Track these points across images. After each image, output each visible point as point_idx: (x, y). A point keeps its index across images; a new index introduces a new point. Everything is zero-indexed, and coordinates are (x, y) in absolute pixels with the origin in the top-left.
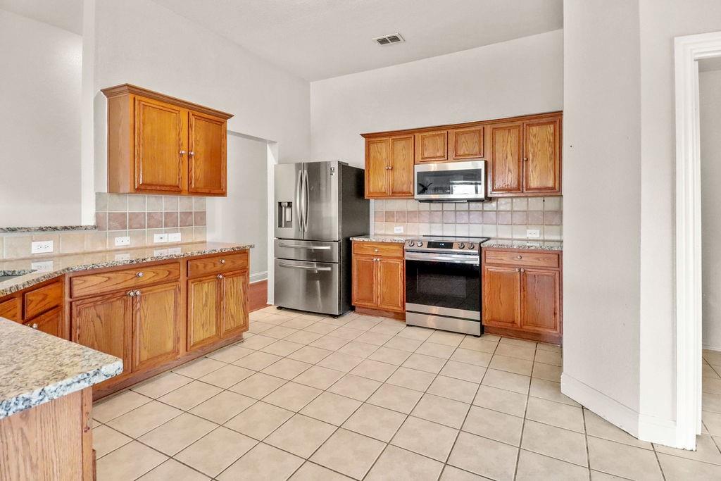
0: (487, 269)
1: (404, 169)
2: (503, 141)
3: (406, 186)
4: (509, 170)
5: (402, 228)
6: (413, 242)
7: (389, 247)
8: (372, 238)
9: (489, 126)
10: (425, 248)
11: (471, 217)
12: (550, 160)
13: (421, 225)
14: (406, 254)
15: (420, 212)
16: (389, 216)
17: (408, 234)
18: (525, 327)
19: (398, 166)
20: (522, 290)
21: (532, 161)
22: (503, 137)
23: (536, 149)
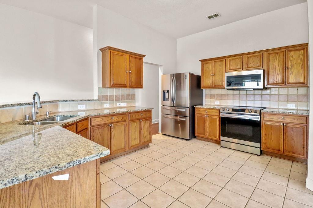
0: (264, 123)
1: (220, 75)
2: (274, 59)
3: (221, 82)
4: (277, 74)
5: (219, 102)
6: (224, 109)
7: (212, 110)
8: (204, 107)
9: (266, 53)
10: (230, 111)
11: (255, 97)
12: (301, 68)
13: (229, 101)
14: (221, 114)
15: (228, 95)
16: (213, 97)
17: (222, 105)
18: (285, 153)
19: (217, 73)
20: (285, 134)
21: (291, 69)
22: (274, 58)
23: (293, 63)
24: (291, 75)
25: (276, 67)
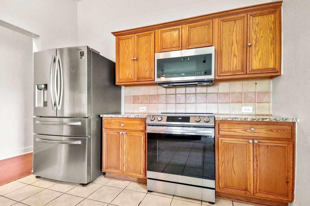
0: (222, 141)
1: (146, 59)
2: (230, 31)
3: (148, 72)
4: (235, 55)
5: (145, 108)
6: (154, 117)
7: (132, 122)
8: (123, 114)
9: (217, 20)
10: (164, 122)
12: (271, 44)
13: (160, 106)
14: (148, 127)
15: (158, 95)
16: (136, 99)
17: (150, 112)
18: (257, 195)
19: (141, 58)
20: (255, 160)
21: (255, 46)
22: (230, 28)
23: (258, 35)
24: (255, 56)
25: (232, 44)
